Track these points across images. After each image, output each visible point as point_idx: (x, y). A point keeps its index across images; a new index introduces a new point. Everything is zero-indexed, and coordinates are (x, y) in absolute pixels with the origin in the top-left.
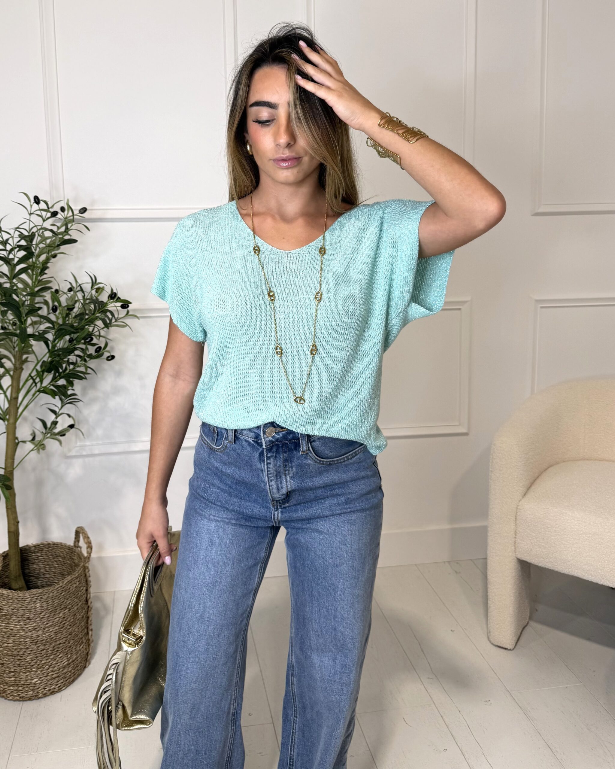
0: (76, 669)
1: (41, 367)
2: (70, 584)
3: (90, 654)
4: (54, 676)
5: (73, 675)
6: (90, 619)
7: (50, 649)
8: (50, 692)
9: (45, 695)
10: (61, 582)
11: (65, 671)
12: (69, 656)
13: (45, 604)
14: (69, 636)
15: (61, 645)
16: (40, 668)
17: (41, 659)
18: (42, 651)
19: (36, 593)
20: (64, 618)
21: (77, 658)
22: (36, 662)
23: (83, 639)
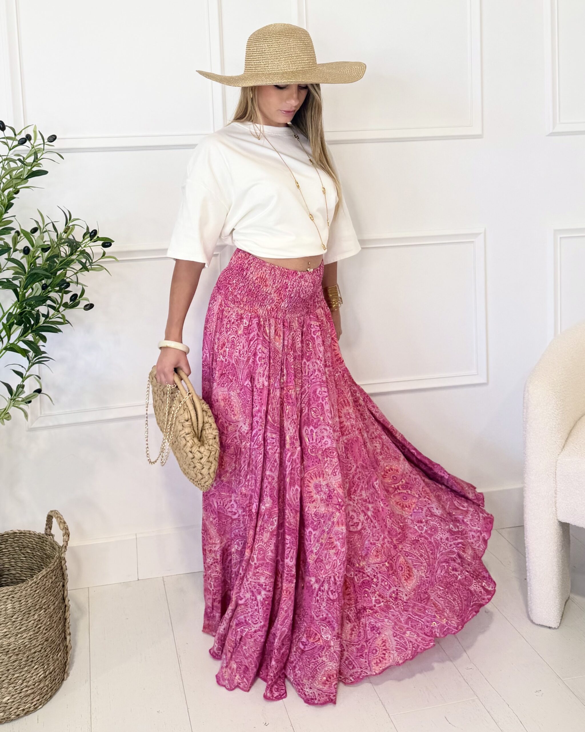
0: (54, 683)
1: (8, 320)
2: (45, 579)
3: (69, 664)
4: (29, 692)
5: (50, 690)
6: (68, 621)
7: (24, 660)
8: (25, 712)
9: (18, 716)
10: (35, 576)
11: (42, 685)
12: (46, 667)
13: (17, 605)
14: (45, 643)
15: (36, 654)
16: (13, 683)
17: (13, 673)
18: (14, 662)
19: (6, 591)
20: (39, 620)
21: (54, 669)
22: (7, 677)
23: (61, 645)
